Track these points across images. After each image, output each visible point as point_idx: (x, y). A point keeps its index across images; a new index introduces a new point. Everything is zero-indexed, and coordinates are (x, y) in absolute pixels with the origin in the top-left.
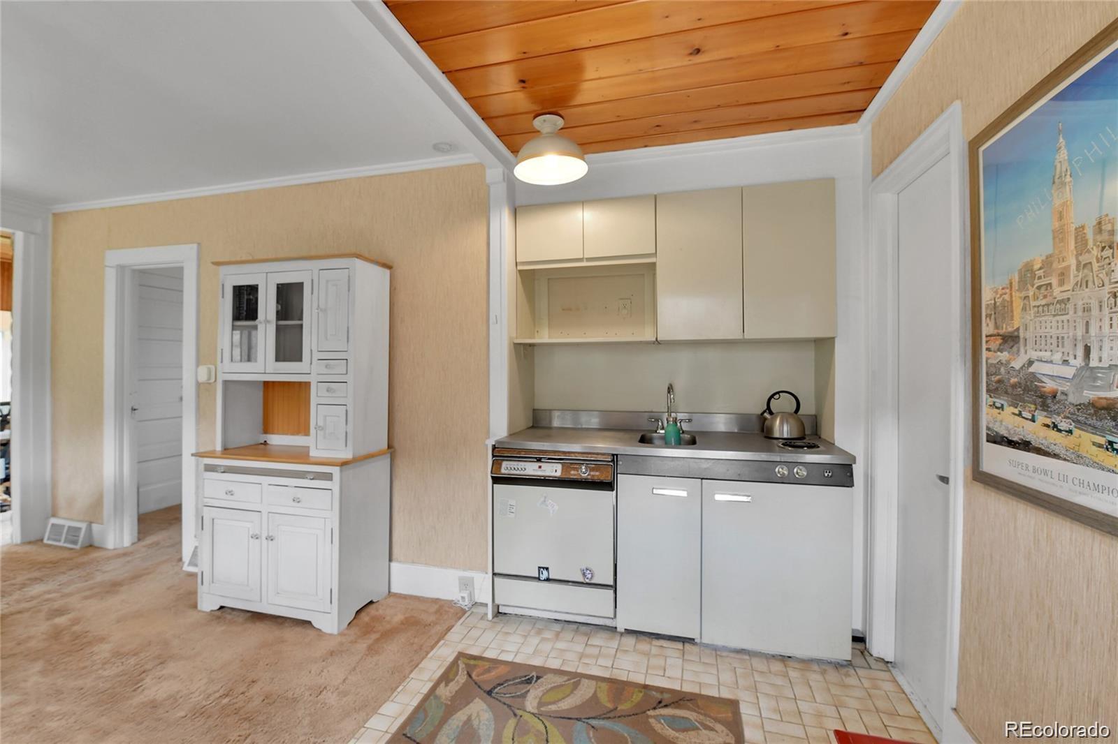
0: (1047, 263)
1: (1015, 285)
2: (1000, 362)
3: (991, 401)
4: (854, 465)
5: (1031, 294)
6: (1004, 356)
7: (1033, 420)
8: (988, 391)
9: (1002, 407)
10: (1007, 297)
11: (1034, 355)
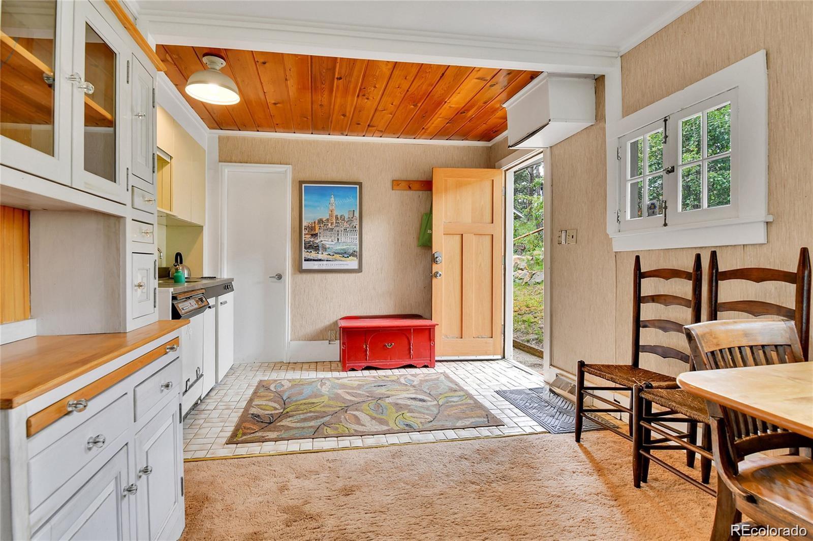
0: (328, 220)
1: (316, 223)
2: (311, 241)
3: (306, 251)
4: (232, 282)
5: (322, 225)
6: (312, 239)
7: (322, 254)
8: (305, 248)
9: (311, 252)
10: (313, 225)
11: (322, 239)
